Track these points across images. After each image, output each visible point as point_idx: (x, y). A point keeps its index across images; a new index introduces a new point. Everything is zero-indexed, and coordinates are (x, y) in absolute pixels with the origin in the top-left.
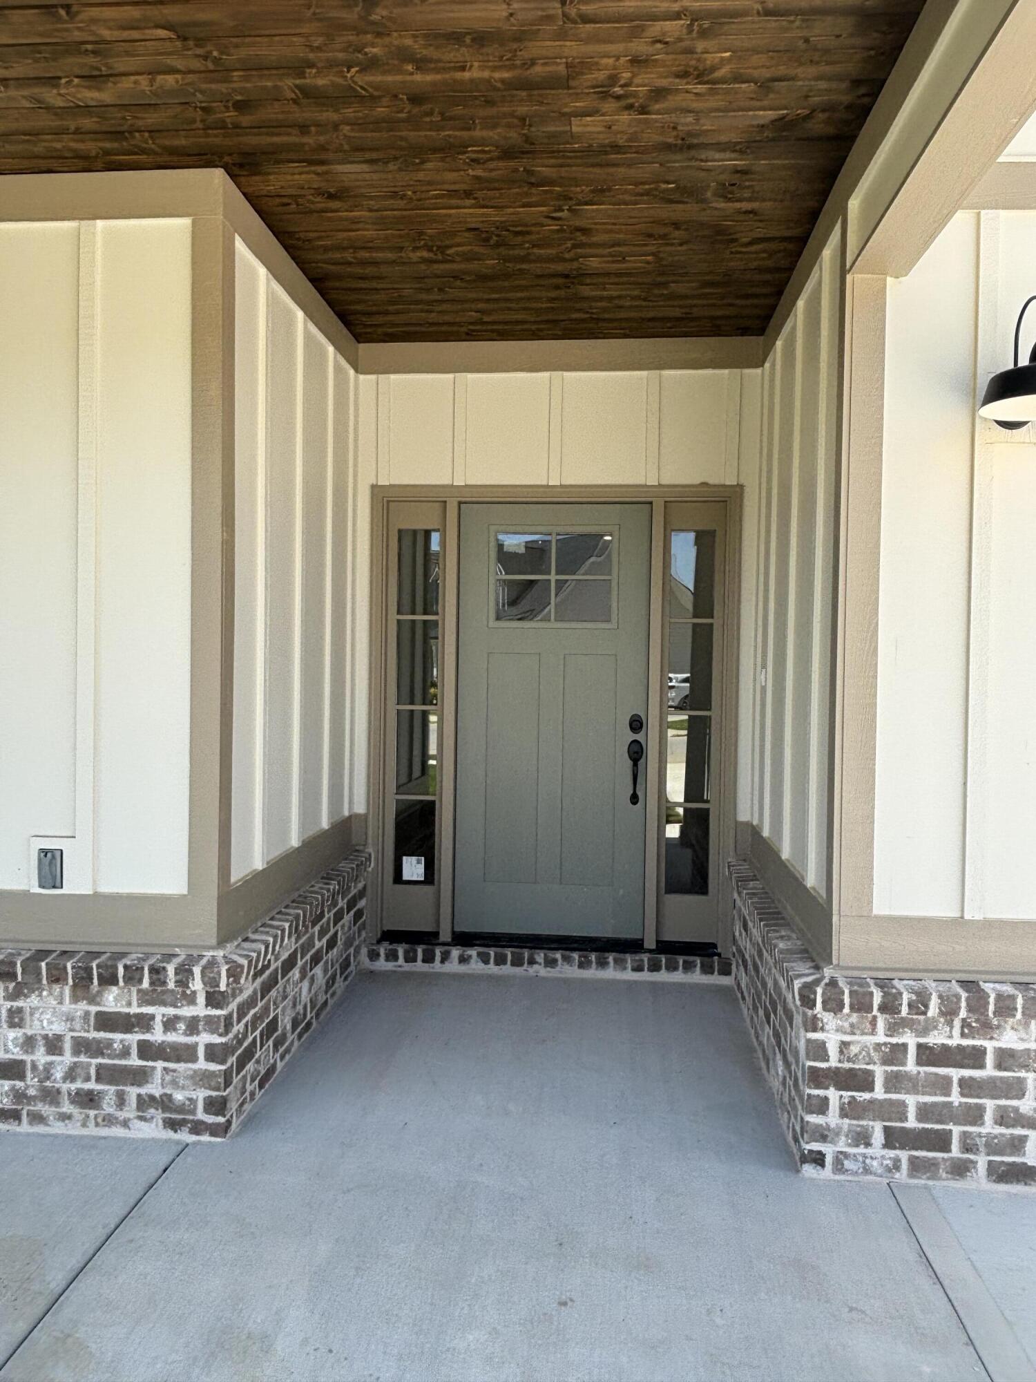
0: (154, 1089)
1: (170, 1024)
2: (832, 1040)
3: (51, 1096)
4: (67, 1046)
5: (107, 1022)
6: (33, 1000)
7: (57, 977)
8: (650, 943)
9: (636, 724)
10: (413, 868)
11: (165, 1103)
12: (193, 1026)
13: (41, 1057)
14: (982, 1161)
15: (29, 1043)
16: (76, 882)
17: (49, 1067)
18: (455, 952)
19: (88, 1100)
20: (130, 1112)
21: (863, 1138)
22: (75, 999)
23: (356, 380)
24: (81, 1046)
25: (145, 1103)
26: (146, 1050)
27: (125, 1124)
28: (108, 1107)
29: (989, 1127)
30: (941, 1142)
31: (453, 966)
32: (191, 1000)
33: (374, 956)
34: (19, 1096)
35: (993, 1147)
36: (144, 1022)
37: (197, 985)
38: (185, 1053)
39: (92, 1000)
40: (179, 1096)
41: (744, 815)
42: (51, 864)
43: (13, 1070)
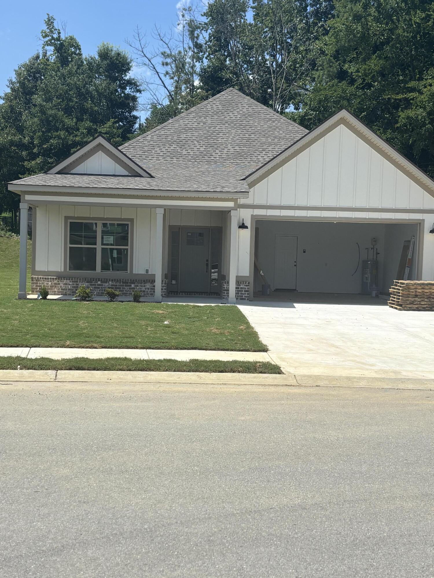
2: (225, 287)
3: (148, 294)
5: (154, 286)
6: (146, 284)
7: (149, 282)
8: (209, 292)
9: (207, 261)
10: (174, 282)
12: (163, 286)
13: (147, 290)
14: (239, 298)
15: (146, 289)
16: (150, 273)
18: (181, 293)
19: (152, 294)
21: (228, 296)
22: (151, 284)
24: (151, 289)
29: (240, 295)
31: (181, 295)
34: (144, 294)
35: (240, 296)
38: (162, 289)
39: (153, 284)
41: (222, 274)
42: (147, 271)
43: (144, 291)
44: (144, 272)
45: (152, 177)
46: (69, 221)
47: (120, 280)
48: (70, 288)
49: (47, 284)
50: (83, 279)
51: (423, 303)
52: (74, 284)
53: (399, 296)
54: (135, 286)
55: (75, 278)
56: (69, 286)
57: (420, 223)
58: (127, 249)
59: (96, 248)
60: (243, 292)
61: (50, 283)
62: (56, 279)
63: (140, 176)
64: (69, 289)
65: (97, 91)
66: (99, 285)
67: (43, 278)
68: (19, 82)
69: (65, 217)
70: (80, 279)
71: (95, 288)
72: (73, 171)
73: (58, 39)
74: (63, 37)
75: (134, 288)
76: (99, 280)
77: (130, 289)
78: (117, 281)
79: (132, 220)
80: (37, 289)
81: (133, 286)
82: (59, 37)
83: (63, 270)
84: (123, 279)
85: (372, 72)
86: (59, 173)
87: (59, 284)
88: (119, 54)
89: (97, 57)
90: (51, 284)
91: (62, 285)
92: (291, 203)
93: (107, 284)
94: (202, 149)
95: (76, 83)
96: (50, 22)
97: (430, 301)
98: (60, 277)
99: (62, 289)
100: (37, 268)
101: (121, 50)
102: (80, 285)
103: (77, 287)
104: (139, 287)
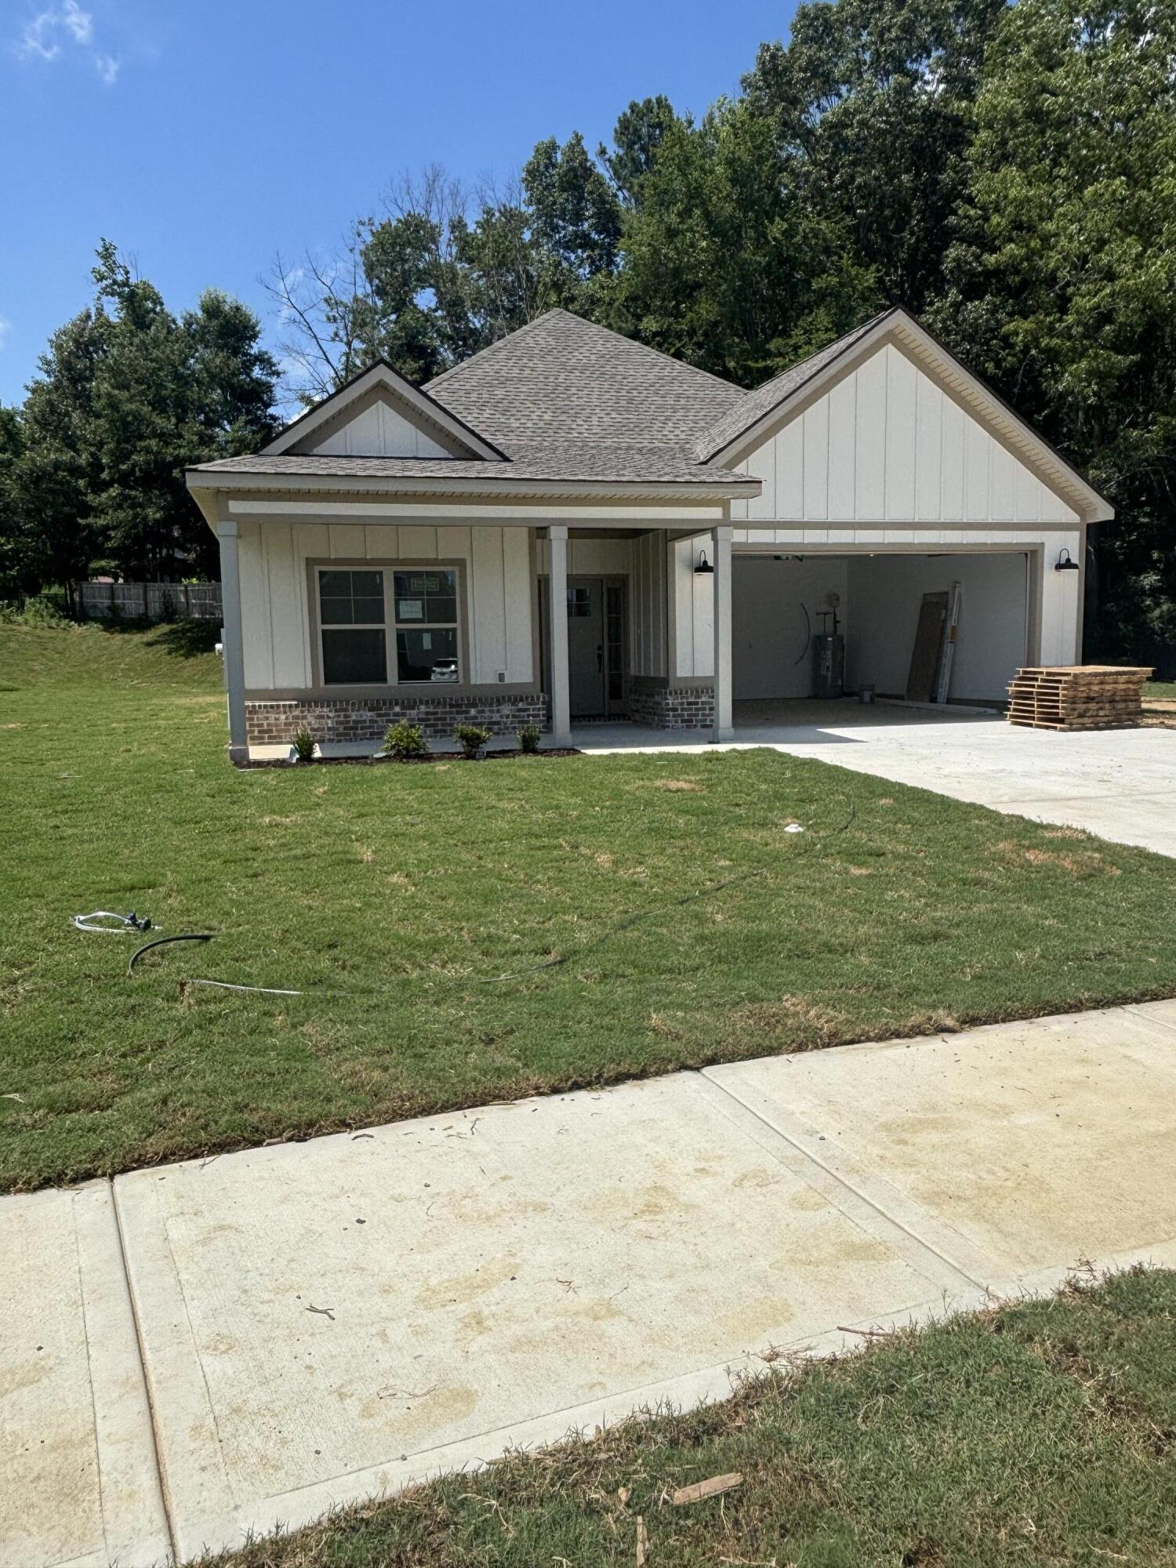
2: (670, 702)
3: (507, 728)
4: (511, 716)
5: (520, 710)
6: (502, 707)
7: (507, 702)
8: (607, 714)
9: (600, 648)
12: (539, 709)
13: (505, 719)
15: (501, 717)
16: (507, 680)
19: (516, 728)
21: (676, 722)
22: (512, 706)
24: (514, 716)
29: (700, 717)
30: (692, 721)
34: (500, 729)
35: (702, 721)
36: (528, 710)
37: (541, 700)
38: (538, 716)
39: (515, 706)
43: (498, 723)
44: (492, 680)
45: (506, 459)
46: (317, 569)
47: (445, 701)
48: (329, 725)
49: (276, 719)
50: (360, 703)
51: (1101, 713)
52: (339, 716)
53: (1057, 701)
54: (478, 712)
55: (341, 702)
56: (329, 721)
57: (1034, 553)
58: (454, 630)
59: (383, 631)
60: (707, 712)
61: (283, 717)
62: (297, 706)
63: (481, 459)
64: (329, 729)
65: (208, 370)
66: (396, 714)
67: (265, 706)
68: (61, 361)
69: (307, 559)
70: (353, 704)
71: (388, 721)
72: (315, 451)
73: (126, 284)
74: (133, 281)
75: (475, 718)
76: (397, 704)
77: (466, 718)
78: (439, 703)
79: (461, 563)
80: (253, 732)
81: (473, 712)
82: (128, 279)
83: (310, 685)
84: (451, 699)
85: (702, 325)
86: (283, 454)
87: (304, 718)
88: (238, 309)
89: (200, 314)
90: (287, 718)
91: (311, 719)
92: (796, 516)
93: (415, 712)
94: (546, 417)
95: (168, 358)
96: (107, 254)
97: (1114, 708)
98: (306, 700)
99: (311, 730)
100: (250, 683)
101: (241, 302)
102: (354, 718)
103: (348, 722)
104: (487, 714)
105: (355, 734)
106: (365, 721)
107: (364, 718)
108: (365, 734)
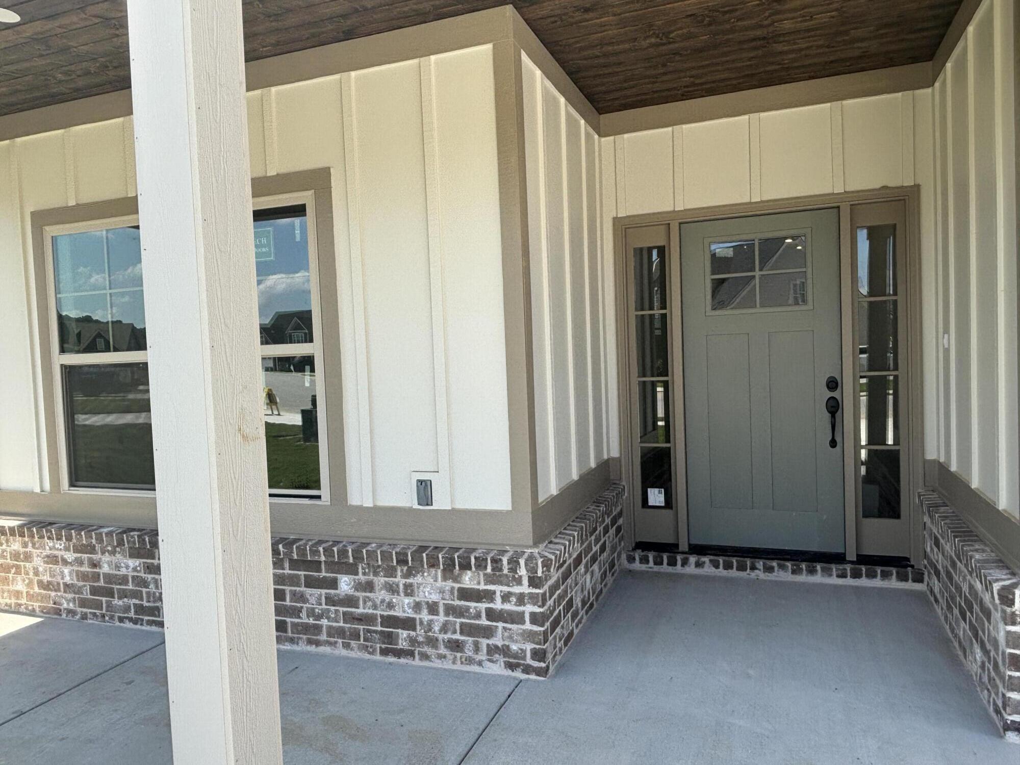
0: (497, 641)
1: (506, 598)
3: (432, 642)
4: (441, 610)
5: (465, 594)
6: (418, 579)
7: (433, 564)
8: (851, 556)
9: (833, 384)
10: (656, 497)
11: (505, 651)
12: (521, 600)
13: (425, 616)
15: (417, 607)
16: (441, 502)
17: (430, 623)
18: (693, 559)
19: (456, 646)
20: (482, 656)
22: (445, 579)
23: (599, 142)
24: (450, 610)
25: (492, 650)
26: (492, 615)
27: (480, 663)
28: (469, 651)
31: (691, 569)
32: (519, 582)
33: (631, 559)
34: (413, 641)
36: (489, 596)
37: (523, 572)
38: (517, 618)
39: (456, 579)
40: (514, 647)
42: (424, 490)
43: (409, 624)
44: (408, 499)
46: (51, 231)
48: (67, 579)
52: (80, 562)
54: (359, 587)
56: (66, 571)
64: (66, 587)
69: (33, 212)
75: (350, 601)
77: (330, 601)
79: (320, 180)
81: (345, 584)
83: (47, 486)
87: (28, 557)
91: (38, 562)
98: (33, 520)
99: (41, 584)
102: (105, 569)
103: (96, 577)
104: (381, 595)
105: (109, 605)
106: (124, 580)
107: (123, 571)
108: (127, 609)
